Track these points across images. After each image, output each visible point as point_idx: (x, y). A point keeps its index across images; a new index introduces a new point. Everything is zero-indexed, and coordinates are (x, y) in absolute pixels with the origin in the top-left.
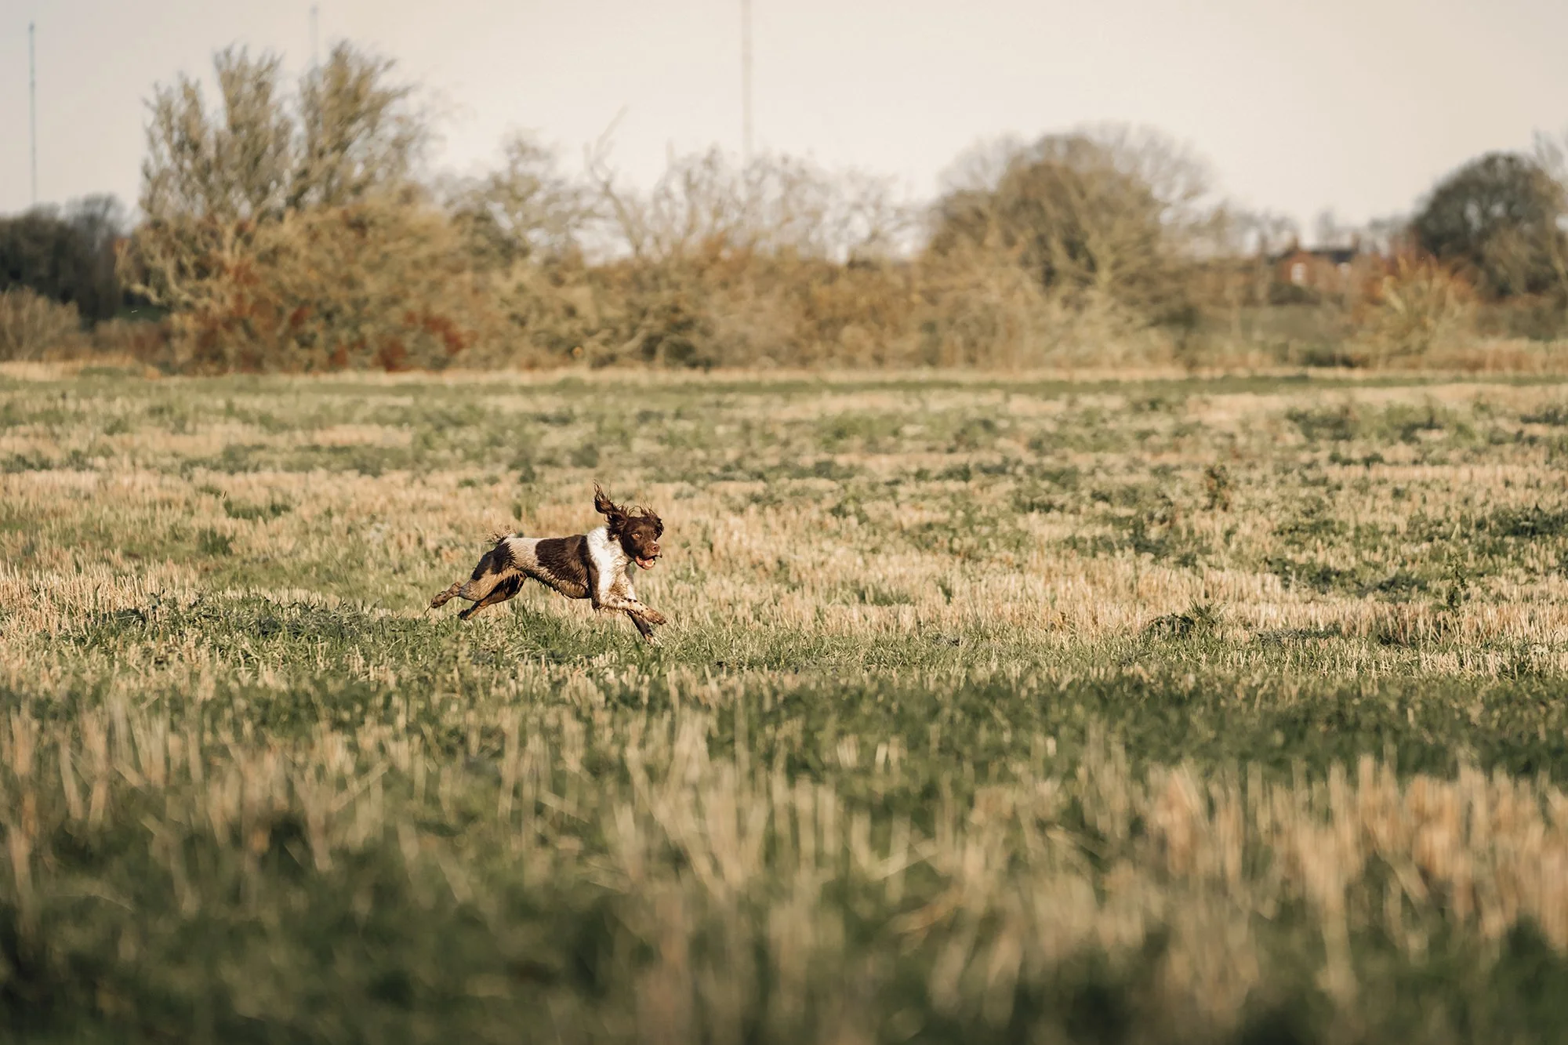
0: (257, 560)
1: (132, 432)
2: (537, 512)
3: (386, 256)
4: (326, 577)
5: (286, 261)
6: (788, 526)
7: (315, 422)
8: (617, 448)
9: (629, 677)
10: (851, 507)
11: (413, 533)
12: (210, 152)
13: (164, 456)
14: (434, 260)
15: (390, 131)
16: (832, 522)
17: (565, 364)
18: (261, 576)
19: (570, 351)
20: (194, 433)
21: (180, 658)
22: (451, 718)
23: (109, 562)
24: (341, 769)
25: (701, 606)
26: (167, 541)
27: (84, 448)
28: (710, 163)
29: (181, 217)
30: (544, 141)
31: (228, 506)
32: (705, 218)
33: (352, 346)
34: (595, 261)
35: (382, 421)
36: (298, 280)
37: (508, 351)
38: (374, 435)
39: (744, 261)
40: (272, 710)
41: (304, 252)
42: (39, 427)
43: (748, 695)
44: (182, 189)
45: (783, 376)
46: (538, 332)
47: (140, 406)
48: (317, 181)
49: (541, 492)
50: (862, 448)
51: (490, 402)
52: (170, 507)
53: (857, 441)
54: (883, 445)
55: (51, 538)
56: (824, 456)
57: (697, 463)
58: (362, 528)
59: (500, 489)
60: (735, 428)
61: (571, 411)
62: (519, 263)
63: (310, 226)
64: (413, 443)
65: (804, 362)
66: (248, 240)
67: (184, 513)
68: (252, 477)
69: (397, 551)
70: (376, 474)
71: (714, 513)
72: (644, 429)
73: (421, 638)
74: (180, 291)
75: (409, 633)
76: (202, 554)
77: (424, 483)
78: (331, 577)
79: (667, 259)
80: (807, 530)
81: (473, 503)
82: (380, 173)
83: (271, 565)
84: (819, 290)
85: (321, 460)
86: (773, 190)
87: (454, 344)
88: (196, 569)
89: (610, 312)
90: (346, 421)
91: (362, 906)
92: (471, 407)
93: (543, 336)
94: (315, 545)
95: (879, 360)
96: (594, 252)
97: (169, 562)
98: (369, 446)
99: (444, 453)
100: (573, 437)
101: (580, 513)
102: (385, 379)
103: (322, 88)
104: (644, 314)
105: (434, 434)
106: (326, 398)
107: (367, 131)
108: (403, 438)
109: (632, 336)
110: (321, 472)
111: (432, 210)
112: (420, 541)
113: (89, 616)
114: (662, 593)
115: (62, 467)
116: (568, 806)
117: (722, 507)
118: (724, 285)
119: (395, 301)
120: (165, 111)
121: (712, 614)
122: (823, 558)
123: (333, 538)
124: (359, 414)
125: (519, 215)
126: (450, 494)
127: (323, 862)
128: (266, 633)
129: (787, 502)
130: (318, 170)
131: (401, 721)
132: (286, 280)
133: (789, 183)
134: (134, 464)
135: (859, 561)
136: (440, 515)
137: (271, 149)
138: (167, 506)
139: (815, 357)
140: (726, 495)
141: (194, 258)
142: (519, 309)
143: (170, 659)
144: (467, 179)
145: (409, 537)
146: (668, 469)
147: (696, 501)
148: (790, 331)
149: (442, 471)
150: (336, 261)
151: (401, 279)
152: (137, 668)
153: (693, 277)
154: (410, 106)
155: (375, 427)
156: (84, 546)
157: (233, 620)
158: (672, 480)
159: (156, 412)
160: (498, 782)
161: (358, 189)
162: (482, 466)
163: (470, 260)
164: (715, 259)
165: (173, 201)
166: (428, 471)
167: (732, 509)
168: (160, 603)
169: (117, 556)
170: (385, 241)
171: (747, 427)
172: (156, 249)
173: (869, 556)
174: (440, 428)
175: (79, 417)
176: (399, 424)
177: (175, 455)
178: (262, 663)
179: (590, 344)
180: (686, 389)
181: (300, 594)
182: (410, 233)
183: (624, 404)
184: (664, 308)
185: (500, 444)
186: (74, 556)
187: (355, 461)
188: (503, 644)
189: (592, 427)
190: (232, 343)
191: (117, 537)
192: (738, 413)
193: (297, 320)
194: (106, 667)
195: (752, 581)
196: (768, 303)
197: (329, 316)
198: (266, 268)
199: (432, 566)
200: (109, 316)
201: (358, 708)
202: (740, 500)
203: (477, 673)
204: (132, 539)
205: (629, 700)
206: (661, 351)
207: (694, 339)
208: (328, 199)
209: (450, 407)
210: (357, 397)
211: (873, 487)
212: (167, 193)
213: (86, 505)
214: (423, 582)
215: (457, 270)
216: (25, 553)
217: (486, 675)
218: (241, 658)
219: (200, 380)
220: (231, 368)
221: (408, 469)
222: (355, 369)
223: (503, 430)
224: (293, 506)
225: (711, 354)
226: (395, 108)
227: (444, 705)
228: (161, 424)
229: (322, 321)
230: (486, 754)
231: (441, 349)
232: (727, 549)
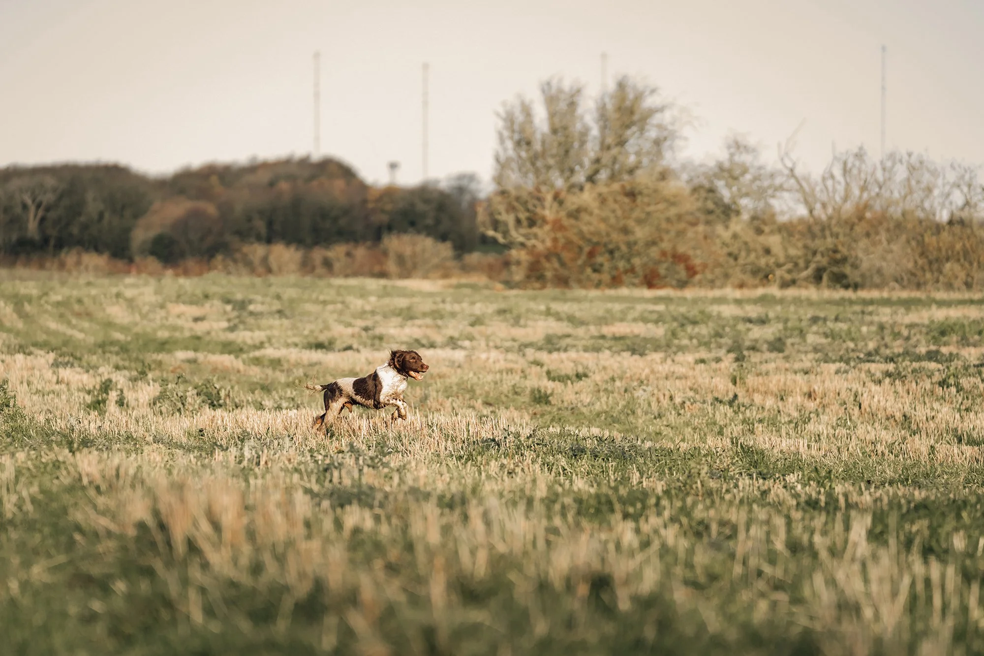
0: (567, 408)
1: (487, 325)
2: (747, 381)
3: (648, 214)
4: (611, 420)
5: (585, 217)
6: (911, 393)
7: (603, 321)
8: (797, 340)
9: (812, 490)
10: (952, 381)
11: (667, 393)
12: (537, 147)
13: (507, 341)
14: (679, 217)
15: (653, 134)
16: (939, 391)
17: (764, 286)
18: (570, 419)
19: (766, 277)
20: (525, 326)
21: (523, 470)
22: (699, 513)
23: (473, 408)
24: (630, 545)
25: (853, 444)
26: (510, 395)
27: (456, 335)
28: (860, 155)
29: (518, 187)
30: (752, 141)
31: (548, 373)
32: (856, 192)
33: (626, 272)
34: (782, 219)
35: (644, 320)
36: (592, 229)
37: (727, 276)
38: (640, 329)
39: (882, 219)
40: (584, 506)
41: (596, 211)
42: (428, 321)
43: (890, 503)
44: (520, 170)
45: (905, 294)
46: (746, 265)
47: (491, 308)
48: (605, 166)
49: (749, 368)
50: (957, 342)
51: (715, 309)
52: (512, 373)
53: (955, 338)
54: (971, 341)
55: (437, 392)
56: (933, 348)
57: (850, 351)
58: (635, 390)
59: (722, 365)
60: (874, 328)
61: (767, 316)
62: (734, 219)
63: (600, 195)
64: (665, 335)
65: (919, 286)
66: (561, 203)
67: (521, 377)
68: (563, 355)
69: (657, 404)
70: (642, 355)
71: (862, 383)
72: (815, 328)
73: (675, 461)
74: (517, 236)
75: (667, 457)
76: (532, 403)
77: (673, 361)
78: (616, 420)
79: (830, 218)
80: (923, 396)
81: (705, 374)
82: (645, 161)
83: (576, 412)
84: (930, 240)
85: (607, 345)
86: (901, 173)
87: (692, 271)
88: (528, 413)
89: (793, 252)
90: (622, 320)
91: (650, 633)
92: (702, 312)
93: (749, 267)
94: (604, 399)
95: (968, 285)
96: (782, 213)
97: (512, 408)
98: (637, 336)
99: (685, 342)
100: (769, 332)
101: (774, 382)
102: (648, 293)
103: (610, 106)
104: (815, 253)
105: (679, 329)
106: (609, 305)
107: (637, 134)
108: (659, 331)
109: (807, 268)
110: (607, 353)
111: (679, 185)
112: (671, 398)
113: (464, 442)
114: (828, 435)
115: (443, 346)
116: (778, 572)
117: (867, 380)
118: (868, 235)
119: (654, 243)
120: (510, 120)
121: (862, 448)
122: (933, 414)
123: (616, 395)
124: (630, 316)
125: (734, 189)
126: (690, 369)
127: (624, 605)
128: (575, 456)
129: (910, 377)
130: (606, 158)
131: (667, 514)
132: (585, 229)
133: (912, 169)
134: (488, 345)
135: (958, 416)
136: (683, 381)
137: (576, 145)
138: (510, 373)
139: (925, 283)
140: (869, 371)
141: (527, 214)
142: (734, 249)
143: (516, 471)
144: (701, 166)
145: (664, 395)
146: (830, 354)
147: (850, 376)
148: (910, 265)
149: (684, 353)
150: (617, 217)
151: (658, 229)
152: (496, 476)
153: (848, 231)
154: (665, 118)
155: (641, 324)
156: (458, 397)
157: (555, 446)
158: (834, 362)
159: (501, 312)
160: (732, 556)
161: (631, 171)
162: (710, 351)
163: (702, 217)
164: (861, 218)
165: (514, 177)
166: (675, 353)
167: (874, 381)
168: (509, 435)
169: (479, 403)
170: (649, 205)
171: (882, 327)
172: (502, 208)
173: (964, 413)
174: (682, 325)
175: (453, 315)
176: (656, 322)
177: (514, 340)
178: (574, 475)
179: (779, 272)
180: (841, 302)
181: (595, 431)
182: (666, 200)
183: (801, 311)
184: (828, 250)
185: (721, 337)
186: (452, 404)
187: (628, 346)
188: (728, 465)
189: (780, 326)
190: (550, 269)
191: (478, 392)
192: (876, 319)
193: (591, 255)
194: (477, 475)
195: (886, 428)
196: (895, 247)
197: (611, 252)
198: (573, 221)
199: (679, 414)
200: (470, 250)
201: (639, 505)
202: (879, 375)
203: (713, 484)
204: (488, 394)
205: (812, 504)
206: (825, 277)
207: (847, 270)
208: (613, 177)
209: (689, 312)
210: (627, 305)
211: (966, 368)
212: (510, 172)
213: (459, 371)
214: (673, 424)
215: (694, 224)
216: (421, 401)
217: (719, 486)
218: (561, 471)
219: (530, 292)
220: (549, 285)
221: (661, 351)
222: (627, 286)
223: (723, 327)
224: (590, 374)
225: (858, 280)
226: (656, 119)
227: (695, 504)
228: (506, 320)
229: (607, 256)
230: (722, 538)
231: (683, 274)
232: (870, 407)
